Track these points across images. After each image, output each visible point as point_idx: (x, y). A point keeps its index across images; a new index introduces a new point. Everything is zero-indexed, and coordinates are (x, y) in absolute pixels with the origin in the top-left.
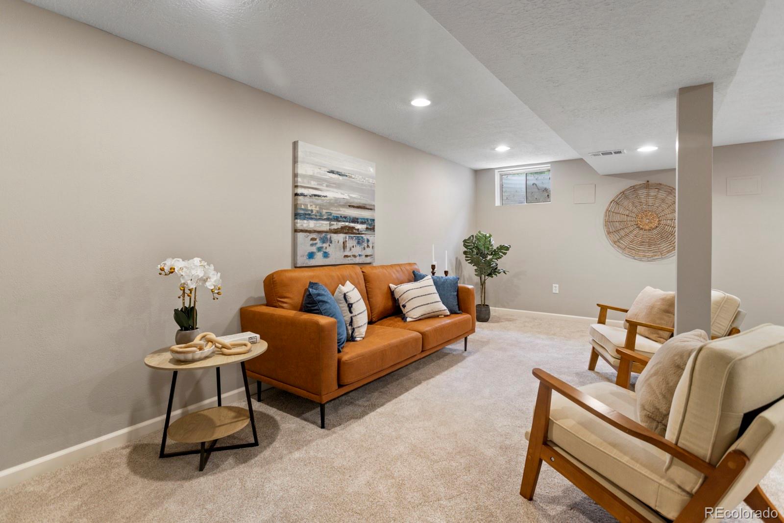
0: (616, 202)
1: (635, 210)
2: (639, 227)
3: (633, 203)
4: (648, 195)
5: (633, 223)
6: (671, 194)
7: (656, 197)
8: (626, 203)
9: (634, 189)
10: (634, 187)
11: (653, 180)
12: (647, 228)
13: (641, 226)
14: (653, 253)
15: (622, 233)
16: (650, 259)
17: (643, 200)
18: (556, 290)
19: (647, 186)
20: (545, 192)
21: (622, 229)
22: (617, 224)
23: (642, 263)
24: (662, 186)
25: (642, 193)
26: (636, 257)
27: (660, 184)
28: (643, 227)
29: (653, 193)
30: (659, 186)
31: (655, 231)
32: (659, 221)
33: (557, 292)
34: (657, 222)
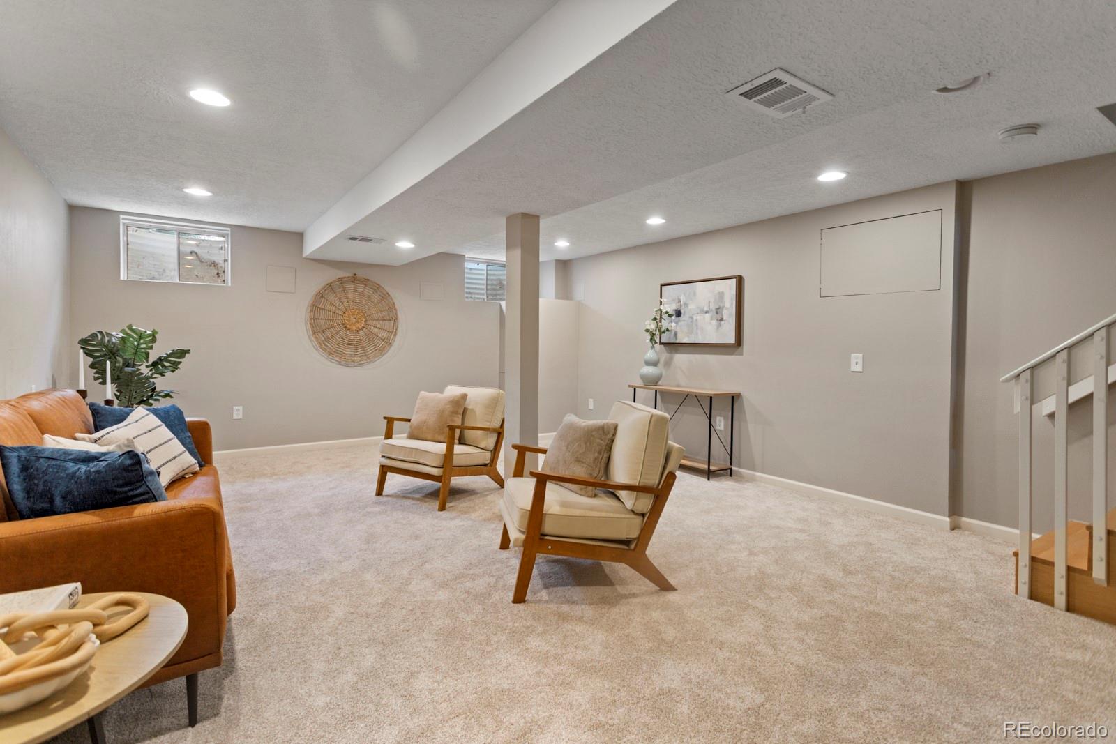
0: (321, 295)
1: (342, 307)
2: (346, 327)
3: (340, 298)
4: (355, 291)
5: (339, 322)
6: (377, 292)
7: (362, 293)
8: (332, 297)
9: (341, 281)
10: (341, 279)
11: (361, 273)
12: (354, 328)
13: (348, 326)
14: (360, 356)
15: (328, 333)
16: (355, 364)
17: (350, 296)
18: (238, 415)
19: (354, 279)
20: (213, 268)
21: (329, 329)
22: (322, 322)
23: (347, 369)
24: (369, 282)
25: (349, 286)
26: (343, 363)
27: (368, 280)
28: (350, 327)
29: (360, 288)
30: (366, 282)
31: (362, 333)
32: (366, 321)
33: (241, 417)
34: (363, 322)
